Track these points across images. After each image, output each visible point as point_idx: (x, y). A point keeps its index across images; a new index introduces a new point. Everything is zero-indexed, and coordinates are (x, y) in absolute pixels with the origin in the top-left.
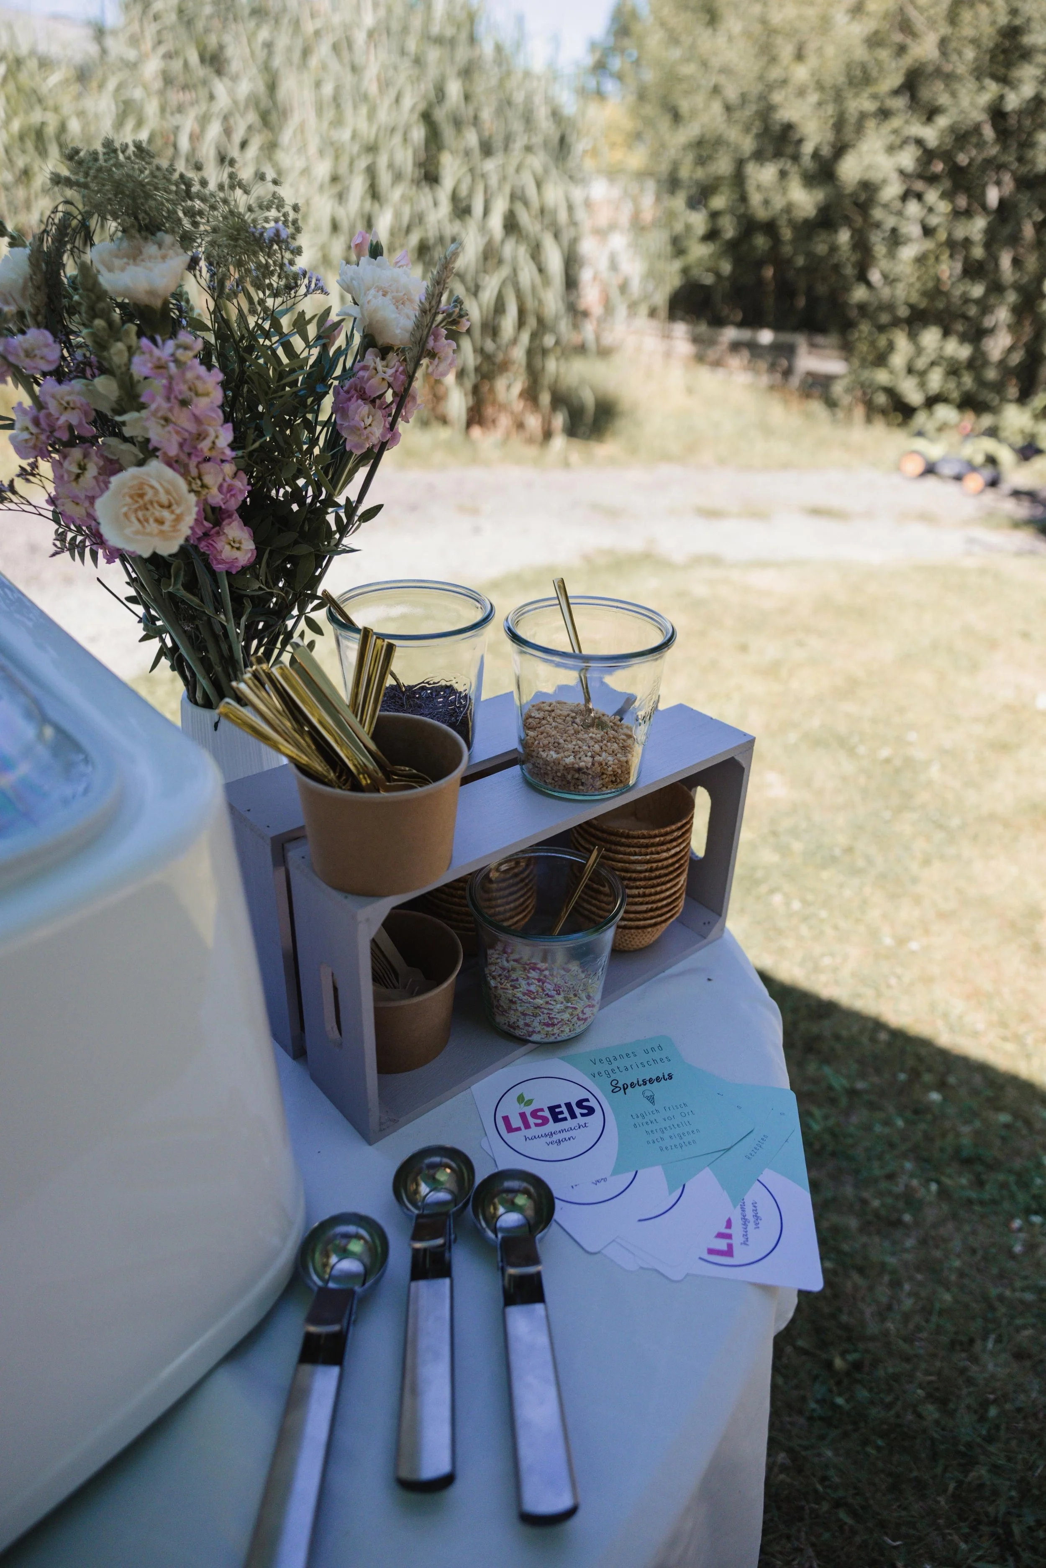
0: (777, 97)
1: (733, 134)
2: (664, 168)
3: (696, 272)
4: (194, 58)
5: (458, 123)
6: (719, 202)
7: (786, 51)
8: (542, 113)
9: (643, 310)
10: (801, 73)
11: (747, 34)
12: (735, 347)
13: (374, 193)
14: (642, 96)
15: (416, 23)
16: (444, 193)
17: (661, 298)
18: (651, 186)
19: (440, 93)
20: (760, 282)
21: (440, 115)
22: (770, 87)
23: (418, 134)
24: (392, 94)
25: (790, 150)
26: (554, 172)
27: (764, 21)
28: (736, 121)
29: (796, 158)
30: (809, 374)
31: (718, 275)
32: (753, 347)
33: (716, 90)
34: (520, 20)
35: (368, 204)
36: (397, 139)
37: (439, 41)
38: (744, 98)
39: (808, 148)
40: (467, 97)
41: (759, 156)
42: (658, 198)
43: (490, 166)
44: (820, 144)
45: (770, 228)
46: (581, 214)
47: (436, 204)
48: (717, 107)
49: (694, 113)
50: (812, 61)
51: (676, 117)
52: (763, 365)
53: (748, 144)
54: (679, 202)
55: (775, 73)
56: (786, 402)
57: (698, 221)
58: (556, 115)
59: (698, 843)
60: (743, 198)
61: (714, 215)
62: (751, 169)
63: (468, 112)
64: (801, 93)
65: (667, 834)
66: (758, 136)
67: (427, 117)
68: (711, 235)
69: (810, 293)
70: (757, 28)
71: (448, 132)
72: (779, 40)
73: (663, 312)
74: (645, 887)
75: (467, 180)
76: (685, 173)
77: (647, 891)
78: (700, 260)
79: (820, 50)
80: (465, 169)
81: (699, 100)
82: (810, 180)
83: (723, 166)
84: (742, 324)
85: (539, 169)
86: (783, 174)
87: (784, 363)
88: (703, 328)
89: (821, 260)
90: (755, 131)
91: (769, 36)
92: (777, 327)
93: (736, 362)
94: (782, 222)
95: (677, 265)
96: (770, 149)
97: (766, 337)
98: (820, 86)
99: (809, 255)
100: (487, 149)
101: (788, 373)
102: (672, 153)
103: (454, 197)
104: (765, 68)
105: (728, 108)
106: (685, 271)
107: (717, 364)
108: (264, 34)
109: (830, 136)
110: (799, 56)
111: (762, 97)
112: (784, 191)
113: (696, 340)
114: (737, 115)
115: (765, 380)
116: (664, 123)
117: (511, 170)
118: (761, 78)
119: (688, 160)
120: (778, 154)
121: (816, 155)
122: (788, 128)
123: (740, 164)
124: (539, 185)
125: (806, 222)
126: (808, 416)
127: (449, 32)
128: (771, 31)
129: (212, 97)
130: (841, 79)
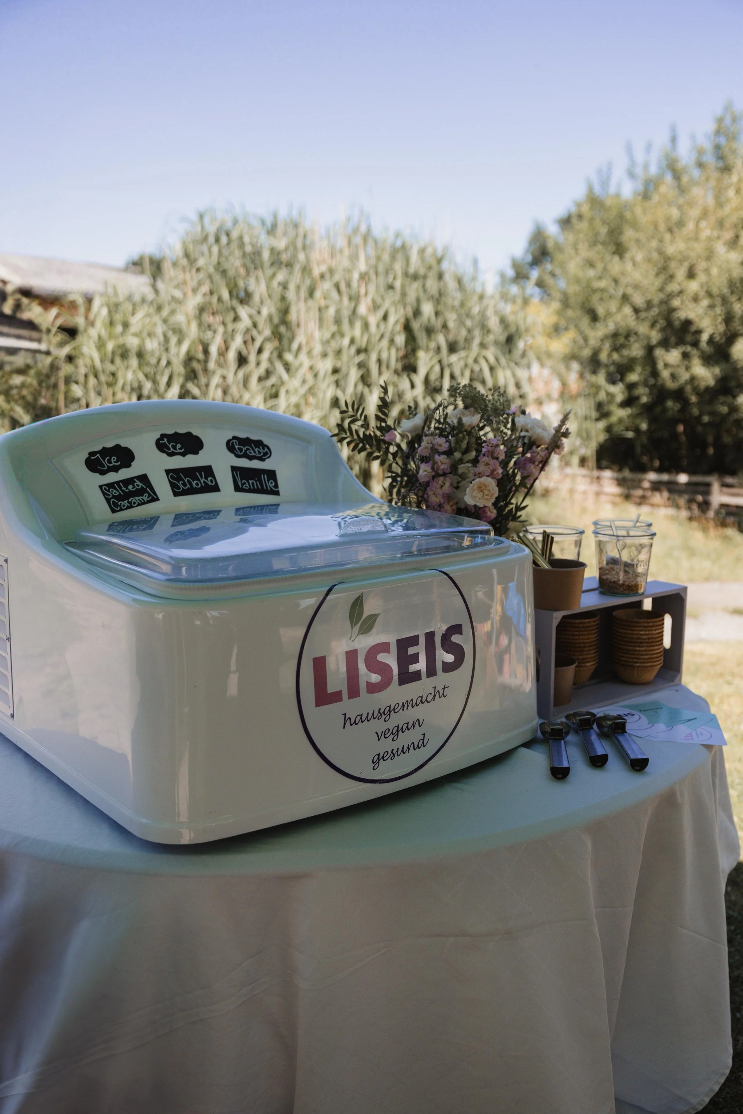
0: (676, 303)
1: (643, 329)
2: (587, 353)
3: (618, 430)
4: (225, 295)
5: (429, 331)
6: (633, 377)
7: (681, 274)
8: (493, 323)
9: (575, 460)
10: (693, 286)
11: (649, 260)
12: (656, 487)
13: (365, 380)
14: (566, 303)
15: (398, 267)
16: (419, 379)
17: (590, 450)
18: (575, 366)
19: (417, 313)
20: (675, 436)
21: (416, 326)
22: (671, 296)
23: (401, 339)
24: (380, 314)
25: (689, 338)
26: (503, 361)
27: (661, 252)
28: (643, 320)
29: (695, 344)
30: (723, 506)
31: (637, 430)
32: (672, 487)
33: (625, 298)
34: (475, 262)
35: (360, 387)
36: (385, 343)
37: (415, 277)
38: (649, 304)
39: (705, 337)
40: (437, 314)
41: (665, 344)
42: (581, 376)
43: (454, 358)
44: (714, 334)
45: (679, 394)
46: (526, 388)
47: (413, 386)
48: (627, 310)
49: (608, 314)
50: (702, 277)
51: (594, 317)
52: (682, 501)
53: (655, 336)
54: (601, 379)
55: (673, 287)
56: (705, 530)
57: (618, 391)
58: (503, 321)
59: (667, 642)
60: (655, 373)
61: (631, 387)
62: (659, 352)
63: (438, 324)
64: (696, 299)
65: (654, 622)
66: (662, 330)
67: (407, 328)
68: (629, 402)
69: (718, 444)
70: (655, 255)
71: (421, 338)
72: (673, 265)
73: (592, 462)
74: (647, 646)
75: (437, 368)
76: (603, 357)
77: (648, 649)
78: (621, 421)
79: (707, 271)
80: (435, 360)
81: (613, 306)
82: (708, 360)
83: (636, 350)
84: (659, 470)
85: (492, 360)
86: (685, 356)
87: (700, 498)
88: (627, 473)
89: (724, 418)
90: (658, 326)
91: (666, 261)
92: (690, 472)
93: (657, 498)
94: (688, 388)
95: (602, 425)
96: (673, 339)
97: (683, 478)
98: (709, 294)
99: (713, 414)
100: (453, 348)
101: (705, 506)
102: (593, 342)
103: (427, 381)
104: (665, 283)
105: (636, 311)
106: (609, 429)
107: (642, 500)
108: (280, 277)
109: (722, 328)
110: (691, 275)
111: (665, 302)
112: (688, 368)
113: (621, 482)
114: (643, 315)
115: (684, 514)
116: (585, 321)
117: (470, 361)
118: (661, 290)
119: (607, 346)
120: (680, 342)
121: (711, 341)
122: (687, 323)
123: (650, 349)
124: (492, 369)
125: (708, 389)
126: (726, 538)
127: (422, 271)
128: (667, 259)
129: (236, 319)
130: (726, 291)
